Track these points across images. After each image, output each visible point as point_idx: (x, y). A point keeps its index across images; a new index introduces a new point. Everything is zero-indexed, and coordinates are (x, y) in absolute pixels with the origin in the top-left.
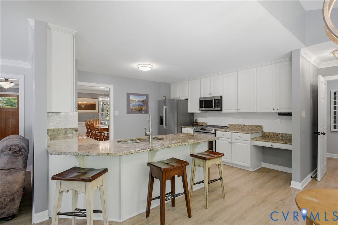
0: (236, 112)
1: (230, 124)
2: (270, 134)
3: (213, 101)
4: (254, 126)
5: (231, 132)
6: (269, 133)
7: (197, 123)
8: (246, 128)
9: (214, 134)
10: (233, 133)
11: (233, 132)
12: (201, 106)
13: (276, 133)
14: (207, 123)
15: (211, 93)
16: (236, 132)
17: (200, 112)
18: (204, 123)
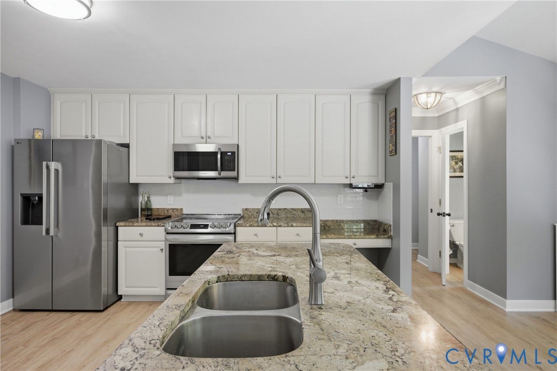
0: (274, 181)
1: (246, 209)
2: (329, 224)
3: (219, 156)
4: (298, 209)
5: (276, 226)
6: (327, 221)
7: (151, 209)
8: (283, 215)
9: (234, 235)
10: (278, 228)
11: (280, 226)
12: (177, 168)
13: (337, 221)
14: (182, 209)
15: (208, 136)
16: (288, 226)
17: (172, 181)
18: (172, 209)
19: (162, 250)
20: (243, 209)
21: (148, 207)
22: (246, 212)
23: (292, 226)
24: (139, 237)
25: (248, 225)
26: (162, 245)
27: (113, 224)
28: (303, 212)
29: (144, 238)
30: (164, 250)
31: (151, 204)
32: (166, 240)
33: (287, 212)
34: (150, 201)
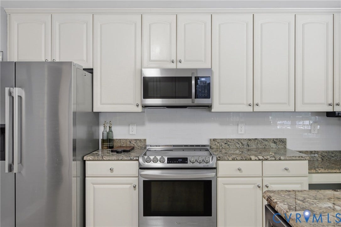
5: (262, 160)
9: (216, 171)
10: (264, 162)
11: (266, 160)
14: (145, 140)
15: (178, 59)
16: (275, 160)
17: (140, 109)
18: (135, 140)
19: (135, 187)
20: (210, 140)
21: (110, 138)
22: (214, 143)
23: (280, 160)
24: (109, 173)
25: (230, 159)
26: (135, 181)
27: (80, 158)
28: (275, 143)
29: (115, 173)
30: (137, 187)
31: (112, 134)
32: (140, 175)
33: (258, 143)
34: (112, 132)
